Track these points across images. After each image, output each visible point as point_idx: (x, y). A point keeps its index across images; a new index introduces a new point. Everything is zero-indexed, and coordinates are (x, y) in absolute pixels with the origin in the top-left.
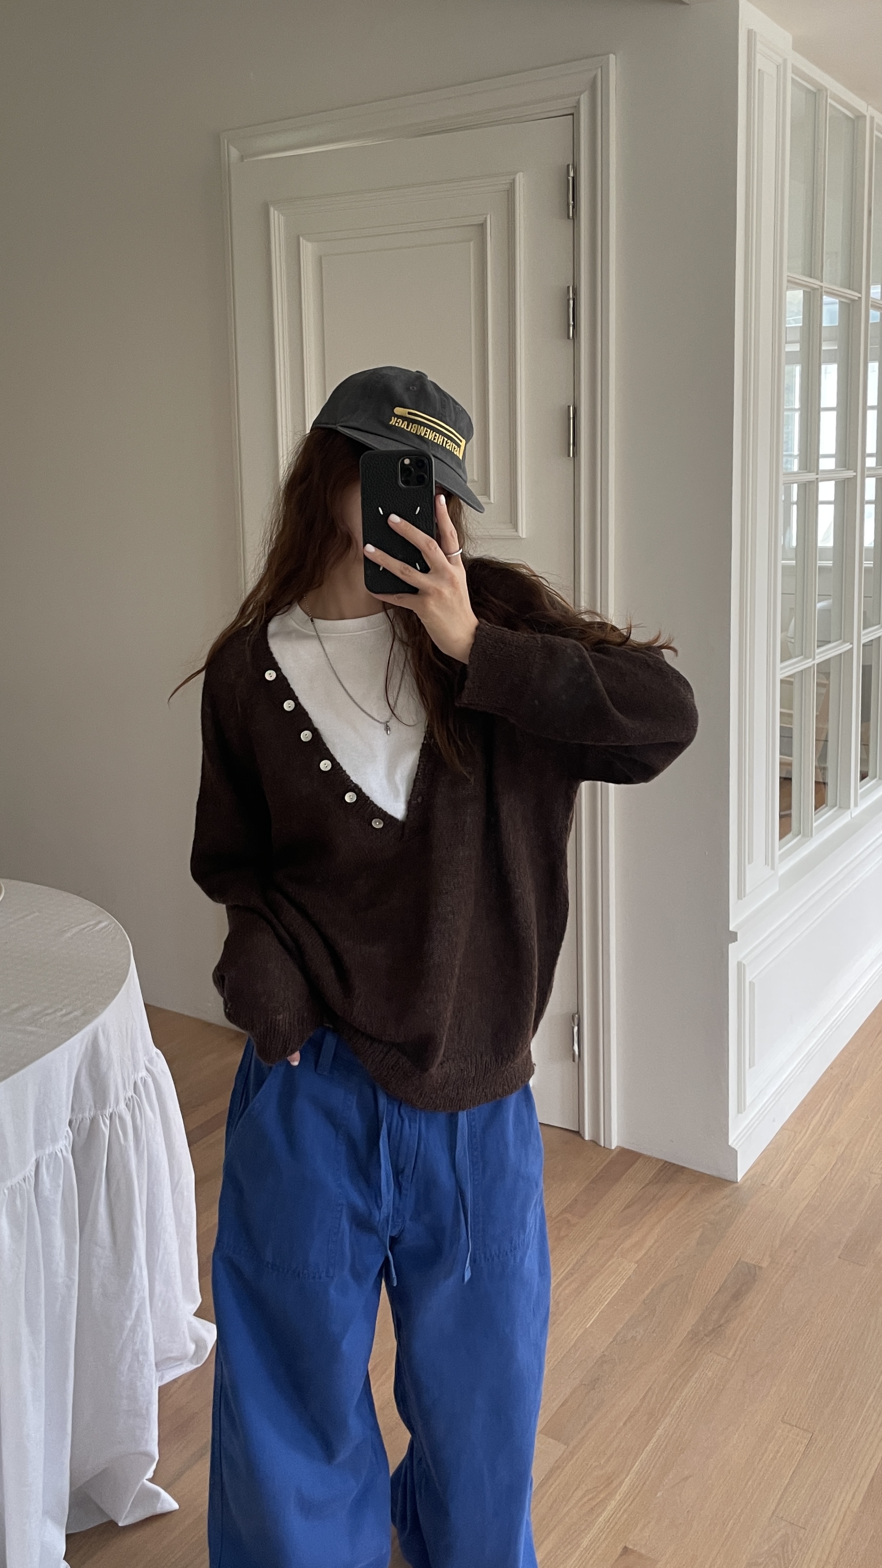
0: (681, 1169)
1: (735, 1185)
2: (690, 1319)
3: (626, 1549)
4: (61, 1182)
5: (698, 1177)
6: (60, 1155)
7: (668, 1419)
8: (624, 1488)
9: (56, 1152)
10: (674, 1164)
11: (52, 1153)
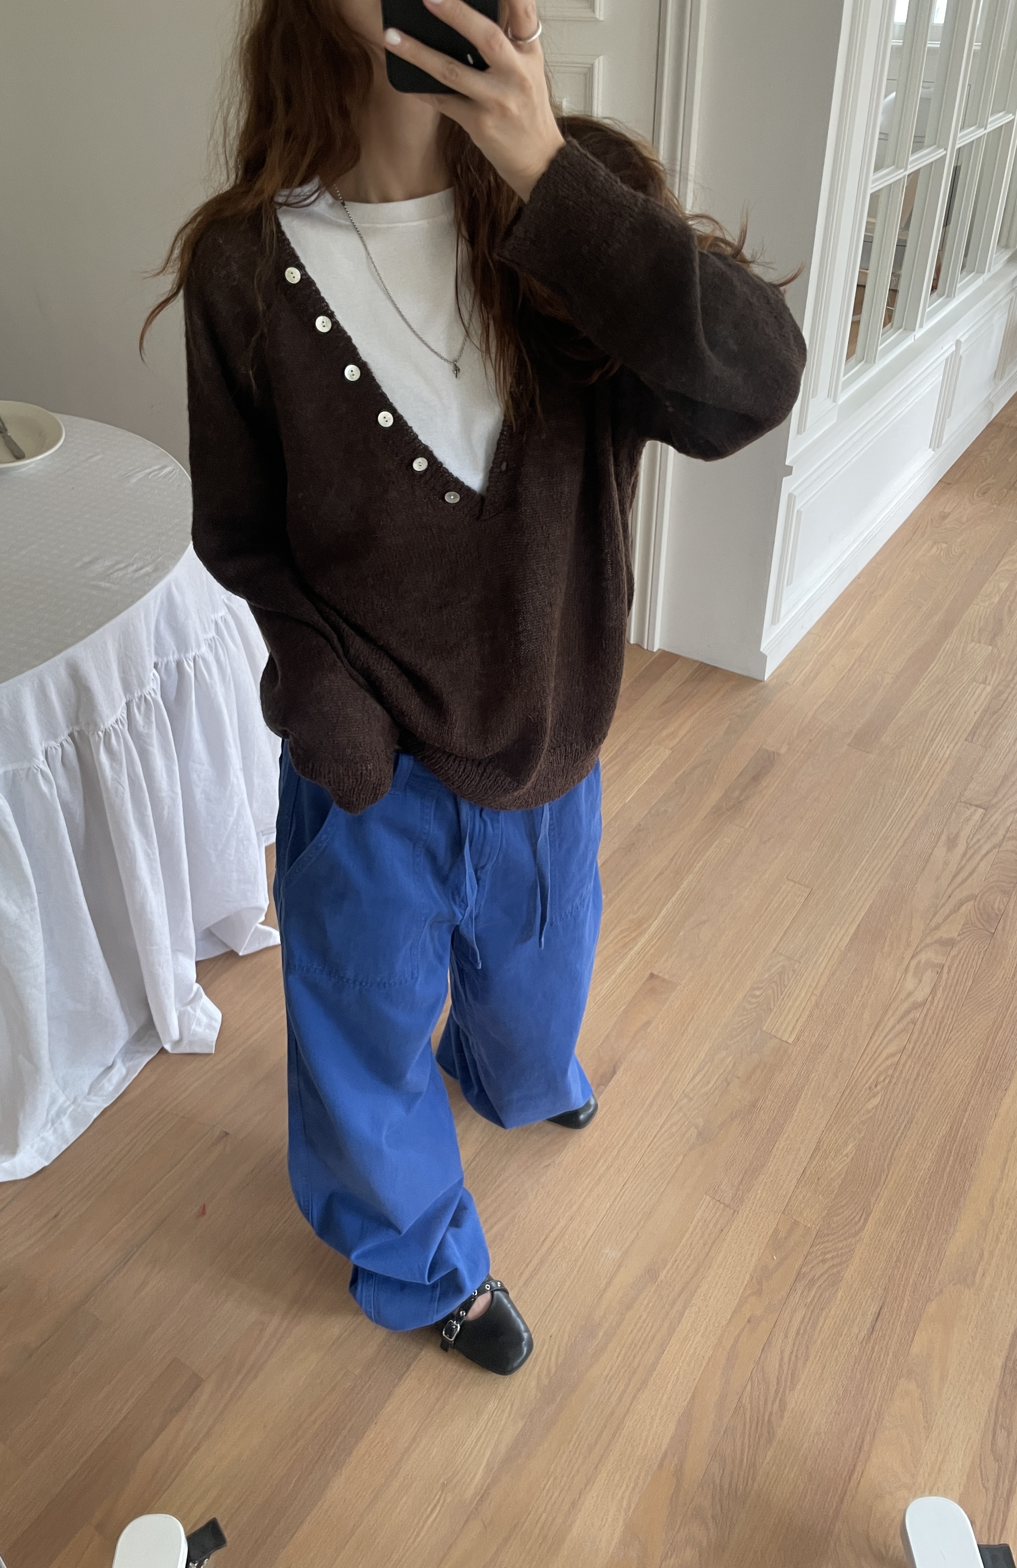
0: (715, 669)
1: (762, 684)
2: (715, 796)
3: (652, 976)
4: (154, 719)
5: (728, 676)
6: (148, 697)
7: (691, 876)
8: (652, 929)
9: (145, 696)
10: (708, 665)
11: (141, 696)
